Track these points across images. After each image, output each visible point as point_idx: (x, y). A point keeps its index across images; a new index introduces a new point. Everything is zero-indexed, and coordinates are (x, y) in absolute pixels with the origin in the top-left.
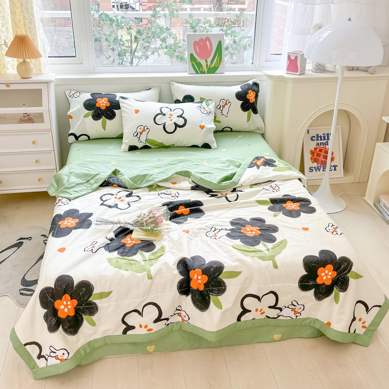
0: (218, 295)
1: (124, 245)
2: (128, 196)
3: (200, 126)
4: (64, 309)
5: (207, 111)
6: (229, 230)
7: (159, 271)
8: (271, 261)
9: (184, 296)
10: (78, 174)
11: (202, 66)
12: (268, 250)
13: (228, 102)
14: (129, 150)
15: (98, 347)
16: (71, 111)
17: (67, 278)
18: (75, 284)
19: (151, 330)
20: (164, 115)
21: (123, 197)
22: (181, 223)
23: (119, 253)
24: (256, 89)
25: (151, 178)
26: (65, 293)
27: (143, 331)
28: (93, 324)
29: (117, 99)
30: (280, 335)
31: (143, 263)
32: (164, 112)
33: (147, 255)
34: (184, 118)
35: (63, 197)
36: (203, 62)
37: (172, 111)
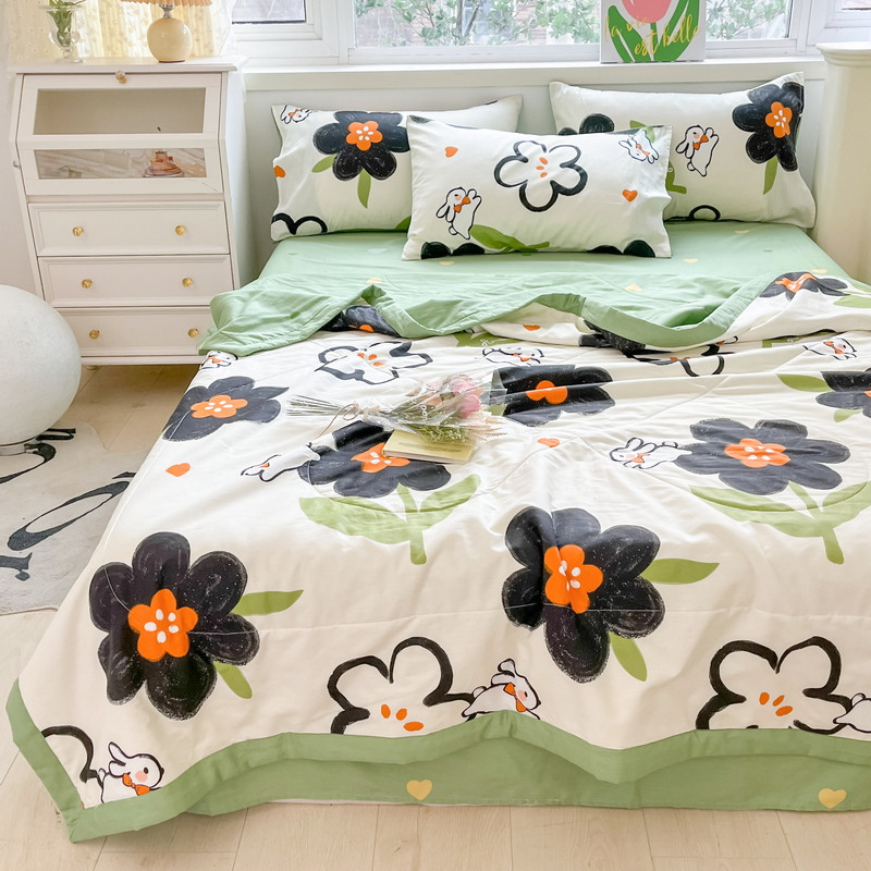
0: (636, 635)
1: (357, 468)
2: (394, 353)
3: (625, 193)
4: (156, 633)
5: (647, 154)
6: (687, 448)
7: (449, 542)
8: (821, 538)
9: (524, 630)
10: (270, 297)
11: (639, 40)
12: (812, 507)
13: (709, 133)
14: (424, 256)
15: (259, 767)
16: (281, 157)
17: (173, 542)
18: (193, 559)
19: (415, 726)
20: (525, 160)
21: (383, 354)
22: (539, 423)
23: (338, 488)
24: (793, 99)
25: (467, 312)
26: (161, 587)
27: (393, 729)
28: (244, 690)
29: (402, 124)
30: (841, 794)
31: (403, 517)
32: (525, 154)
33: (420, 497)
34: (579, 169)
35: (219, 350)
36: (644, 31)
37: (548, 150)
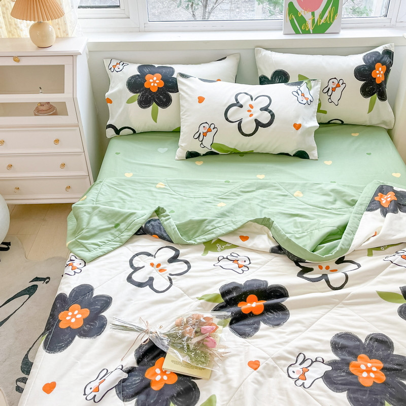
1: (148, 386)
2: (171, 260)
3: (295, 125)
5: (307, 99)
11: (305, 21)
13: (341, 82)
14: (187, 158)
16: (110, 92)
20: (241, 106)
21: (164, 263)
24: (388, 60)
29: (175, 76)
32: (241, 102)
34: (270, 112)
36: (308, 16)
37: (254, 99)
